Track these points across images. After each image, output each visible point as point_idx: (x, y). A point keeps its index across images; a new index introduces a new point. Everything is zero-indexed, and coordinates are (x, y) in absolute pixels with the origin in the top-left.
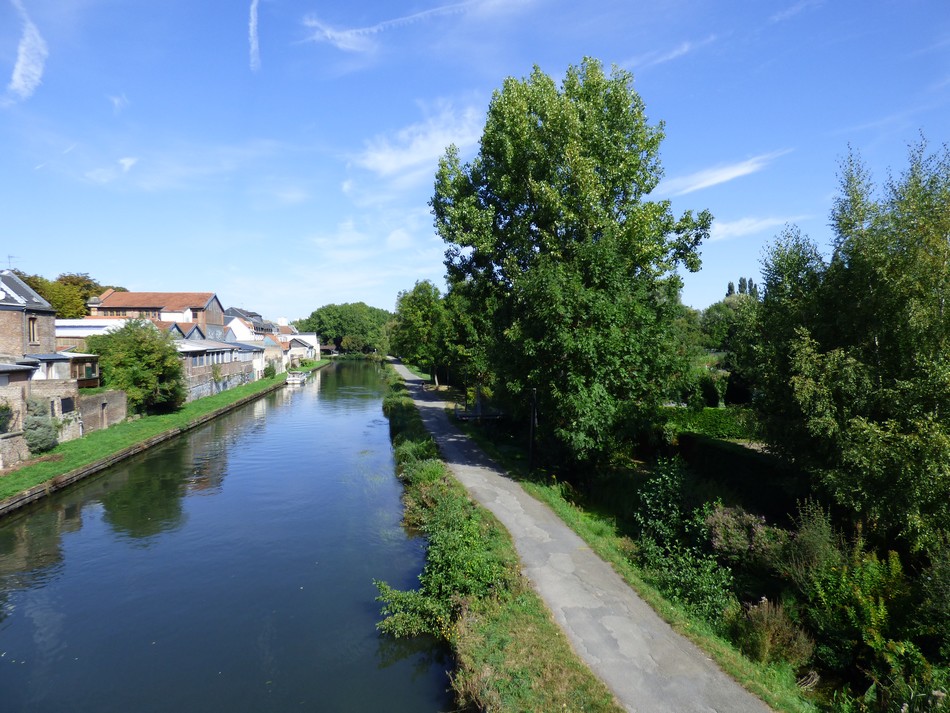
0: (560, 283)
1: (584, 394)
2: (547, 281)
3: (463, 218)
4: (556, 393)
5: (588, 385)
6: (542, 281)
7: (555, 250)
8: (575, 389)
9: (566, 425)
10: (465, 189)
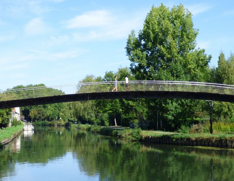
0: (165, 75)
1: (171, 105)
2: (161, 75)
3: (136, 55)
4: (163, 105)
5: (172, 103)
6: (160, 75)
7: (165, 65)
8: (168, 103)
9: (166, 113)
10: (137, 45)
